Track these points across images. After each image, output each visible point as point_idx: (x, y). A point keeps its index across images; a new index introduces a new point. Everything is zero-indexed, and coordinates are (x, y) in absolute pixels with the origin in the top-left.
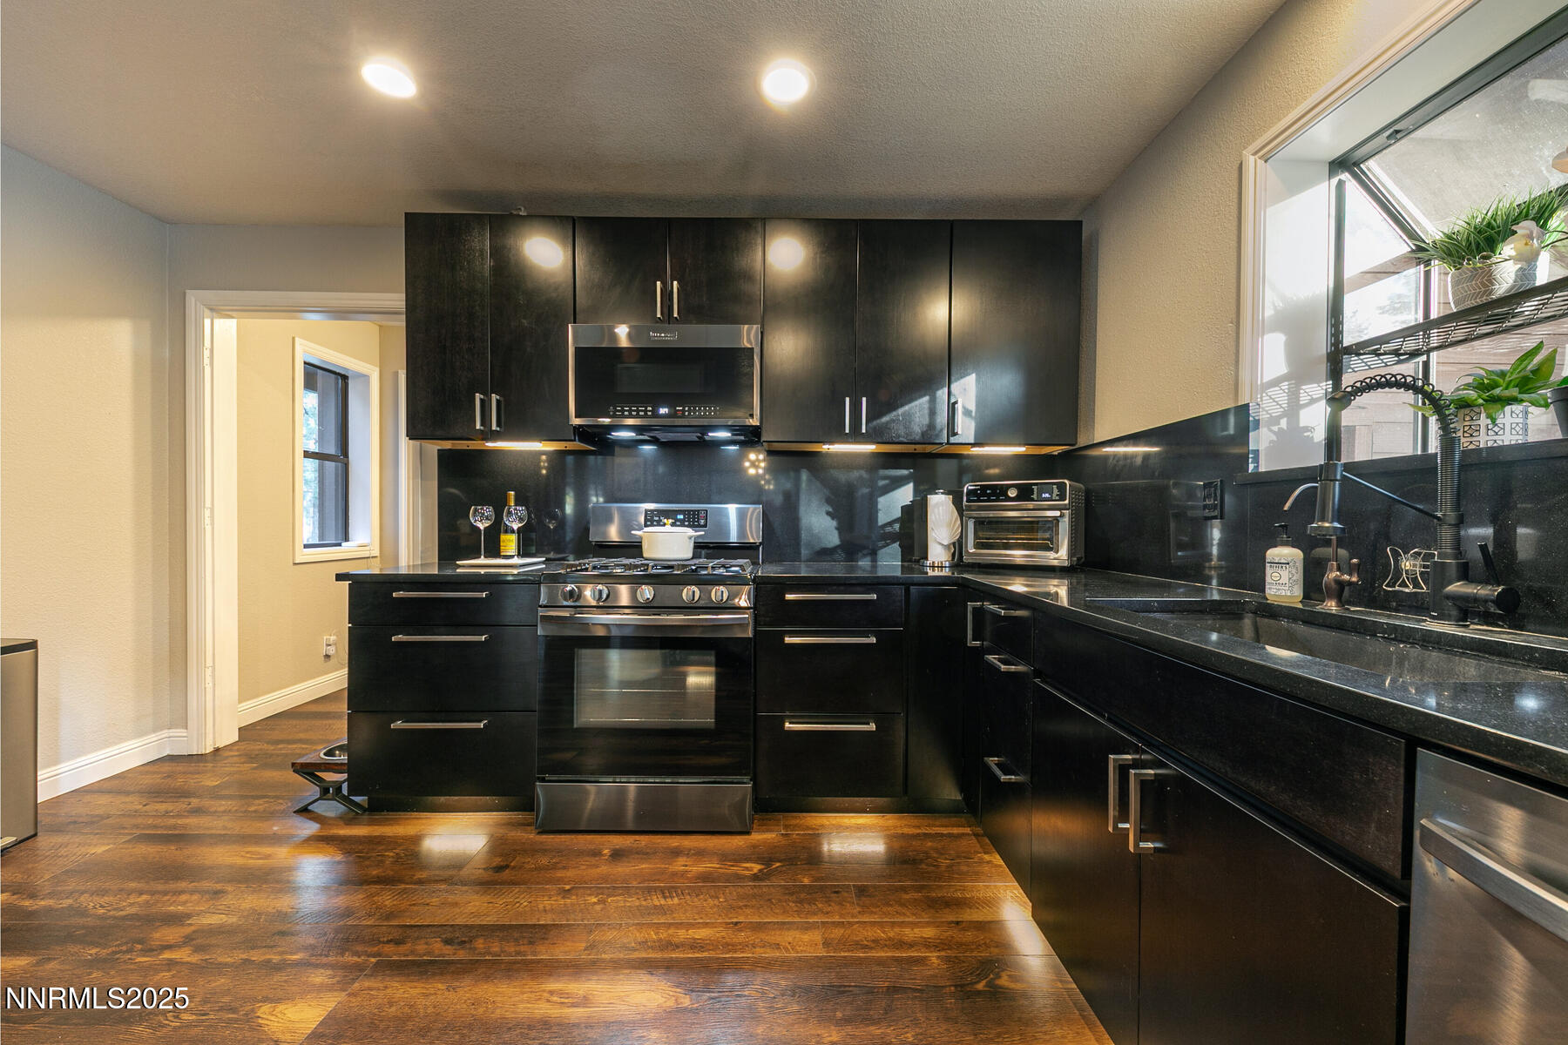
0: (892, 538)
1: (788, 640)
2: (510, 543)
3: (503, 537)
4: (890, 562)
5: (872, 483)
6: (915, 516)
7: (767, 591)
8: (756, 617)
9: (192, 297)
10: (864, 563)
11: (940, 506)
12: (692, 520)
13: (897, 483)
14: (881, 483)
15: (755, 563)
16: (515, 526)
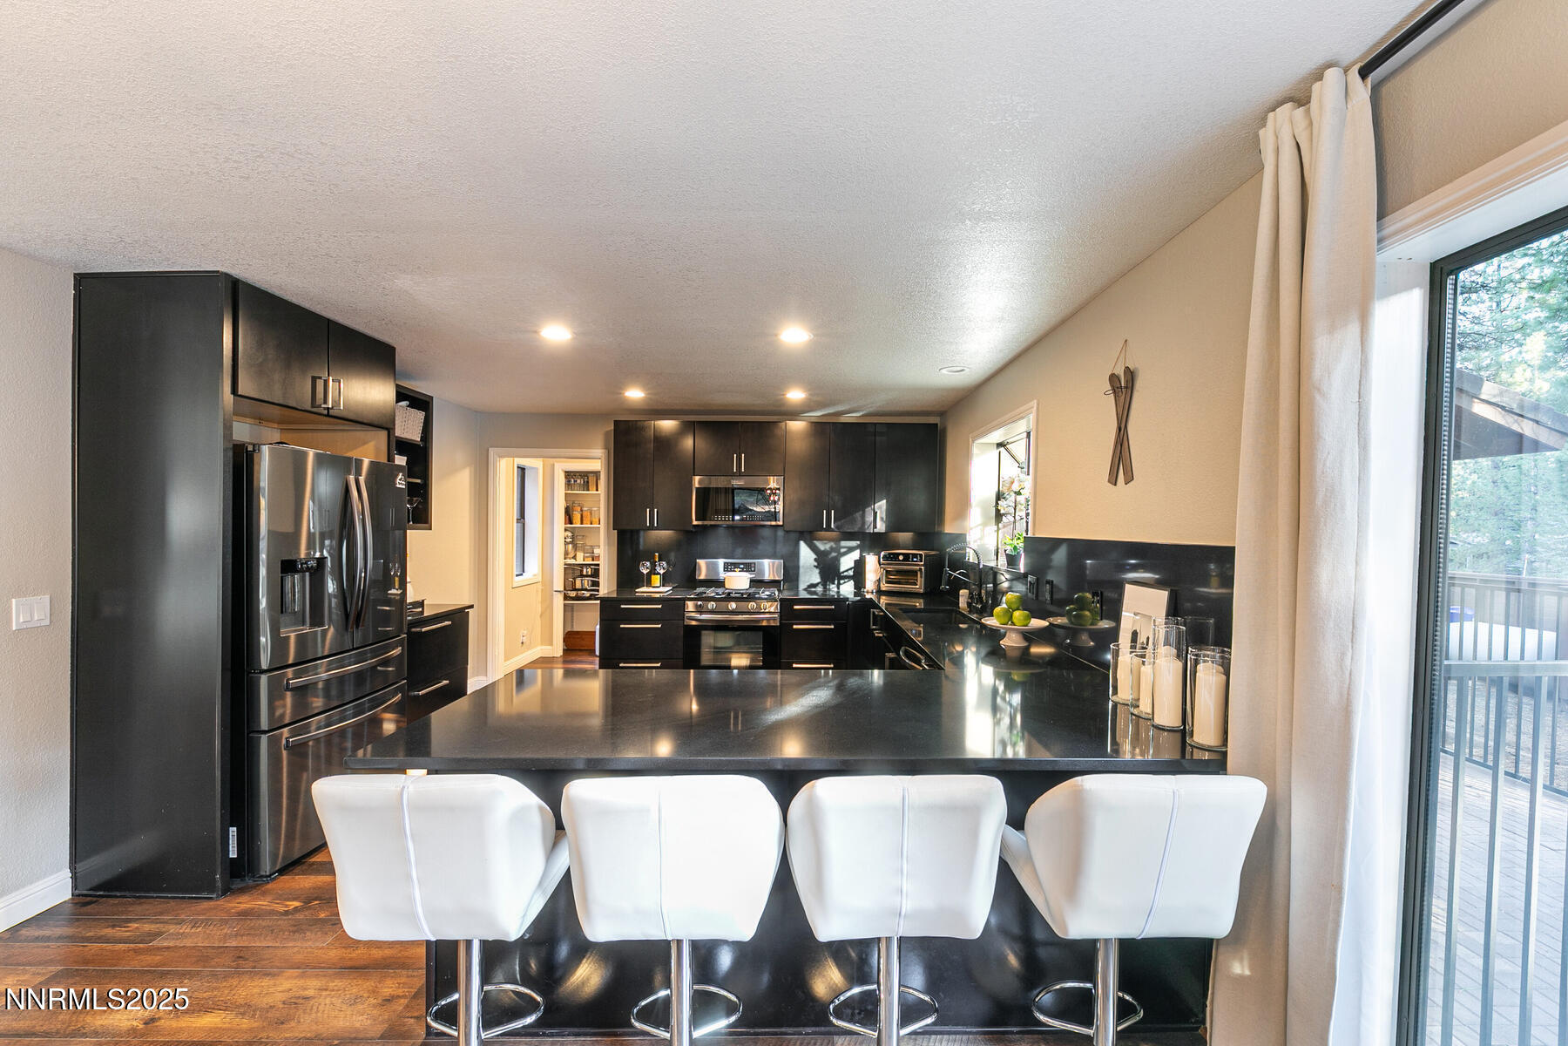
0: (849, 577)
1: (795, 627)
2: (656, 580)
3: (653, 577)
4: (847, 589)
5: (837, 550)
6: (859, 566)
7: (786, 604)
8: (781, 617)
9: (492, 451)
10: (833, 588)
11: (871, 561)
12: (748, 568)
13: (851, 550)
14: (843, 550)
15: (779, 591)
16: (662, 572)
